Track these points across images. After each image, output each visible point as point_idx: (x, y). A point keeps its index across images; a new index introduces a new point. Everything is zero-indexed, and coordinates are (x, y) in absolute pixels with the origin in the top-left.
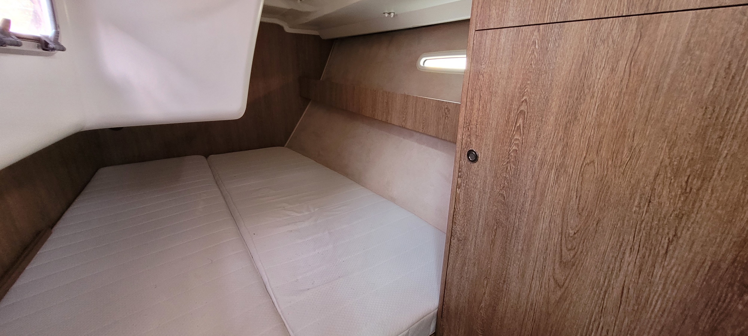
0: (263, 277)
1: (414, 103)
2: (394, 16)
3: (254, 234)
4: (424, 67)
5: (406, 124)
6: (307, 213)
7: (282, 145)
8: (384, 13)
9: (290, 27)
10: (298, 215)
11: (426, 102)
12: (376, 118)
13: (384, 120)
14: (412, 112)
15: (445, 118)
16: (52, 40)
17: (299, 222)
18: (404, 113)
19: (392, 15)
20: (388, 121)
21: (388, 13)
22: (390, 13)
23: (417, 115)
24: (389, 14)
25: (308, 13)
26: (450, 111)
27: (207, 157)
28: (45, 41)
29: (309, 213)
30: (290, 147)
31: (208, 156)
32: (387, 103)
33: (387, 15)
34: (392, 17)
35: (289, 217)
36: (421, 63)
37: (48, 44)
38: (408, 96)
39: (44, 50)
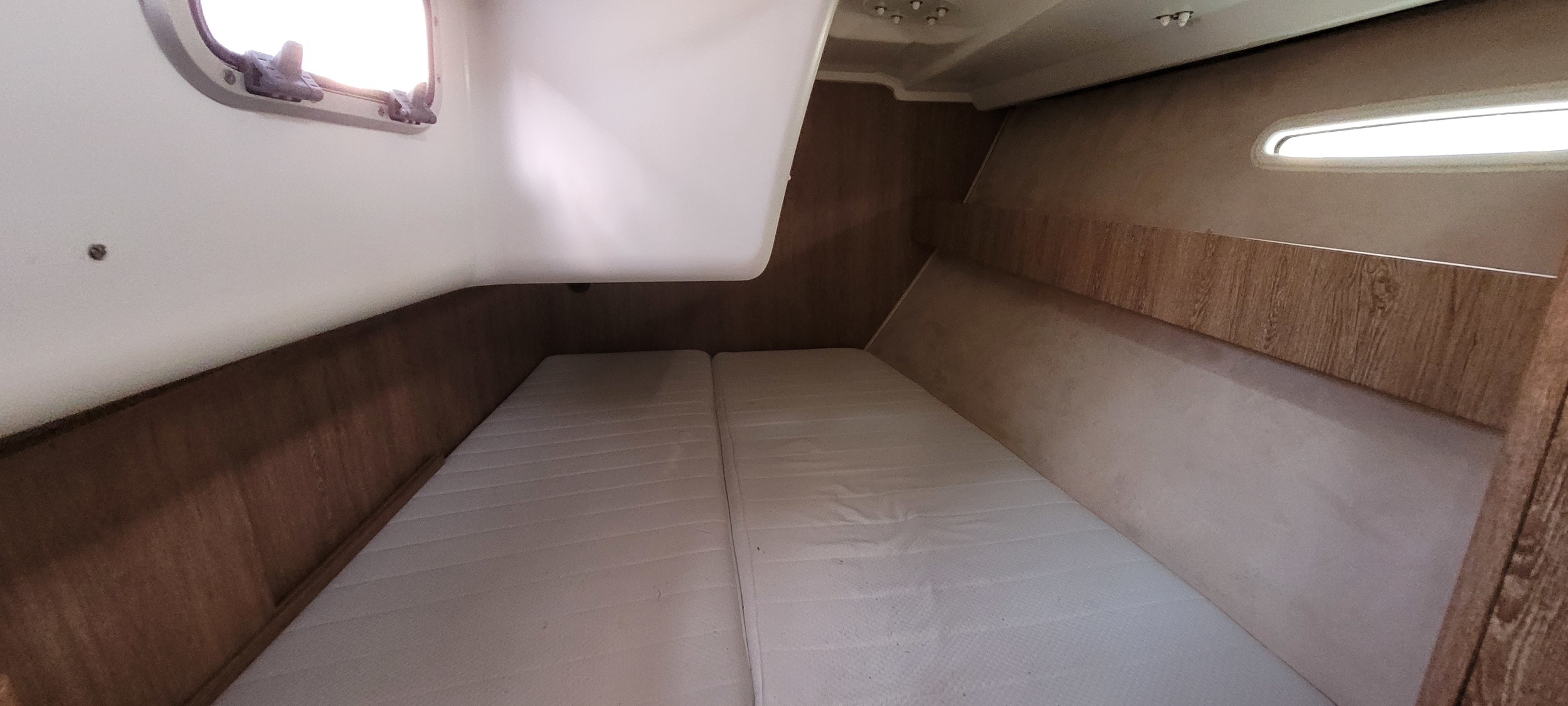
0: (753, 671)
1: (1244, 258)
2: (1190, 22)
3: (758, 549)
4: (1276, 158)
5: (1203, 320)
6: (887, 521)
7: (859, 344)
8: (1159, 18)
9: (907, 89)
10: (867, 522)
11: (1285, 257)
12: (1103, 299)
13: (1128, 305)
14: (1233, 286)
15: (1372, 312)
16: (410, 99)
17: (865, 541)
18: (1201, 290)
19: (1185, 18)
20: (1140, 307)
21: (1172, 16)
22: (1178, 14)
23: (1249, 298)
24: (1175, 17)
25: (949, 48)
26: (1396, 289)
27: (712, 355)
28: (396, 101)
29: (893, 521)
30: (877, 352)
31: (715, 354)
32: (1145, 260)
33: (1166, 22)
34: (1183, 25)
35: (842, 523)
36: (1269, 148)
37: (400, 107)
38: (1218, 242)
39: (393, 119)
